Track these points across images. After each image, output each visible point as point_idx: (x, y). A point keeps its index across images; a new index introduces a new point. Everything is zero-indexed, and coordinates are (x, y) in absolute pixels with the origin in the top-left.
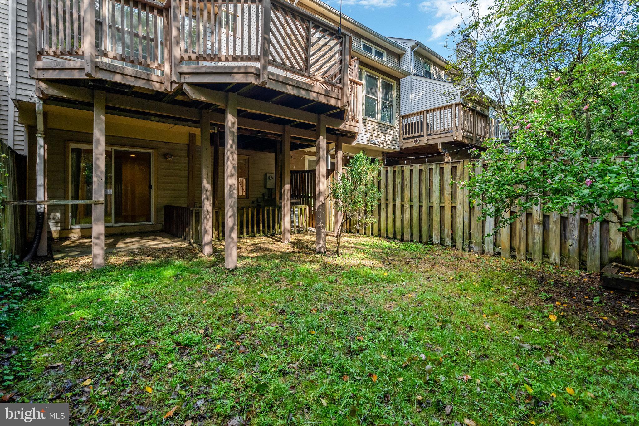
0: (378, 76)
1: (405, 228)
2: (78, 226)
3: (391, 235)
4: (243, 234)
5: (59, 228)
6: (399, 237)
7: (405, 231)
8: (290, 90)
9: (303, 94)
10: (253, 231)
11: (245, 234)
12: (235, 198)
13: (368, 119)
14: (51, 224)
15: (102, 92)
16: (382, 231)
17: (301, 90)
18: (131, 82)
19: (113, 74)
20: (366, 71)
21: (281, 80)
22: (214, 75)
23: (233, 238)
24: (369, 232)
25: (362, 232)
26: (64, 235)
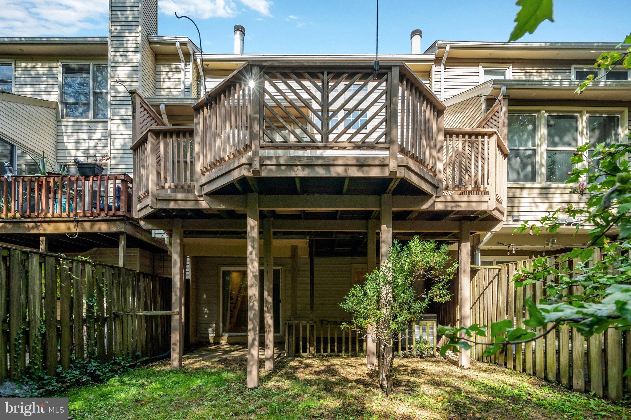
0: (580, 112)
1: (575, 366)
2: (227, 335)
3: (551, 377)
4: (341, 352)
5: (214, 335)
6: (565, 381)
7: (575, 371)
8: (299, 172)
9: (321, 172)
10: (354, 350)
11: (344, 352)
12: (255, 310)
13: (554, 185)
14: (209, 332)
15: (178, 219)
16: (538, 367)
17: (317, 168)
18: (182, 205)
19: (168, 202)
20: (546, 111)
21: (282, 161)
22: (219, 179)
23: (252, 355)
24: (520, 367)
25: (510, 365)
26: (217, 341)
